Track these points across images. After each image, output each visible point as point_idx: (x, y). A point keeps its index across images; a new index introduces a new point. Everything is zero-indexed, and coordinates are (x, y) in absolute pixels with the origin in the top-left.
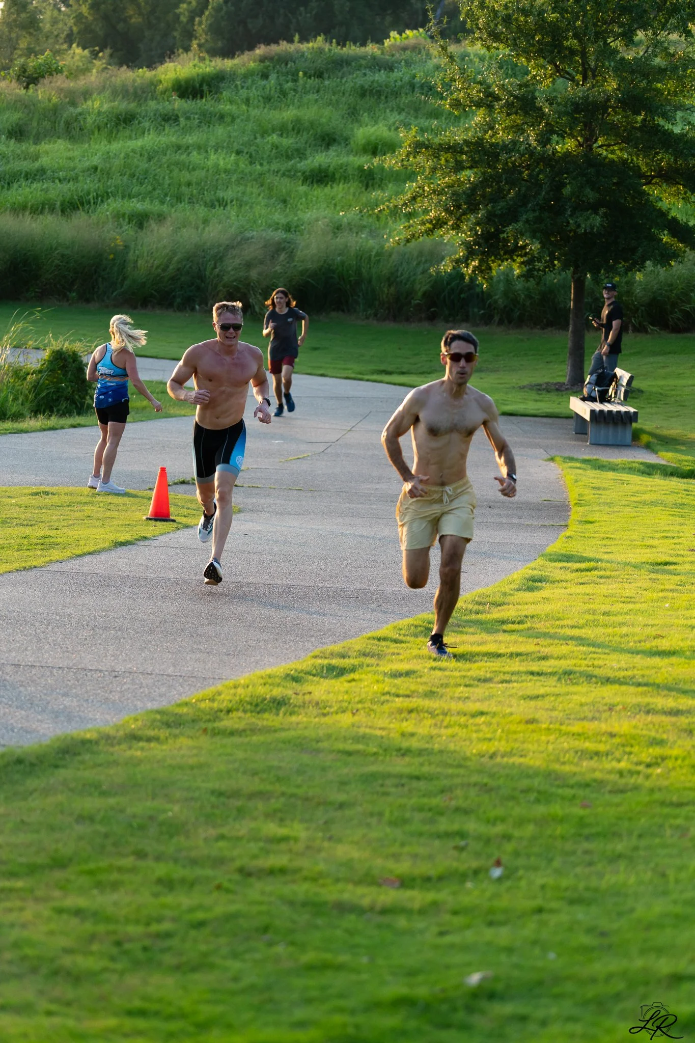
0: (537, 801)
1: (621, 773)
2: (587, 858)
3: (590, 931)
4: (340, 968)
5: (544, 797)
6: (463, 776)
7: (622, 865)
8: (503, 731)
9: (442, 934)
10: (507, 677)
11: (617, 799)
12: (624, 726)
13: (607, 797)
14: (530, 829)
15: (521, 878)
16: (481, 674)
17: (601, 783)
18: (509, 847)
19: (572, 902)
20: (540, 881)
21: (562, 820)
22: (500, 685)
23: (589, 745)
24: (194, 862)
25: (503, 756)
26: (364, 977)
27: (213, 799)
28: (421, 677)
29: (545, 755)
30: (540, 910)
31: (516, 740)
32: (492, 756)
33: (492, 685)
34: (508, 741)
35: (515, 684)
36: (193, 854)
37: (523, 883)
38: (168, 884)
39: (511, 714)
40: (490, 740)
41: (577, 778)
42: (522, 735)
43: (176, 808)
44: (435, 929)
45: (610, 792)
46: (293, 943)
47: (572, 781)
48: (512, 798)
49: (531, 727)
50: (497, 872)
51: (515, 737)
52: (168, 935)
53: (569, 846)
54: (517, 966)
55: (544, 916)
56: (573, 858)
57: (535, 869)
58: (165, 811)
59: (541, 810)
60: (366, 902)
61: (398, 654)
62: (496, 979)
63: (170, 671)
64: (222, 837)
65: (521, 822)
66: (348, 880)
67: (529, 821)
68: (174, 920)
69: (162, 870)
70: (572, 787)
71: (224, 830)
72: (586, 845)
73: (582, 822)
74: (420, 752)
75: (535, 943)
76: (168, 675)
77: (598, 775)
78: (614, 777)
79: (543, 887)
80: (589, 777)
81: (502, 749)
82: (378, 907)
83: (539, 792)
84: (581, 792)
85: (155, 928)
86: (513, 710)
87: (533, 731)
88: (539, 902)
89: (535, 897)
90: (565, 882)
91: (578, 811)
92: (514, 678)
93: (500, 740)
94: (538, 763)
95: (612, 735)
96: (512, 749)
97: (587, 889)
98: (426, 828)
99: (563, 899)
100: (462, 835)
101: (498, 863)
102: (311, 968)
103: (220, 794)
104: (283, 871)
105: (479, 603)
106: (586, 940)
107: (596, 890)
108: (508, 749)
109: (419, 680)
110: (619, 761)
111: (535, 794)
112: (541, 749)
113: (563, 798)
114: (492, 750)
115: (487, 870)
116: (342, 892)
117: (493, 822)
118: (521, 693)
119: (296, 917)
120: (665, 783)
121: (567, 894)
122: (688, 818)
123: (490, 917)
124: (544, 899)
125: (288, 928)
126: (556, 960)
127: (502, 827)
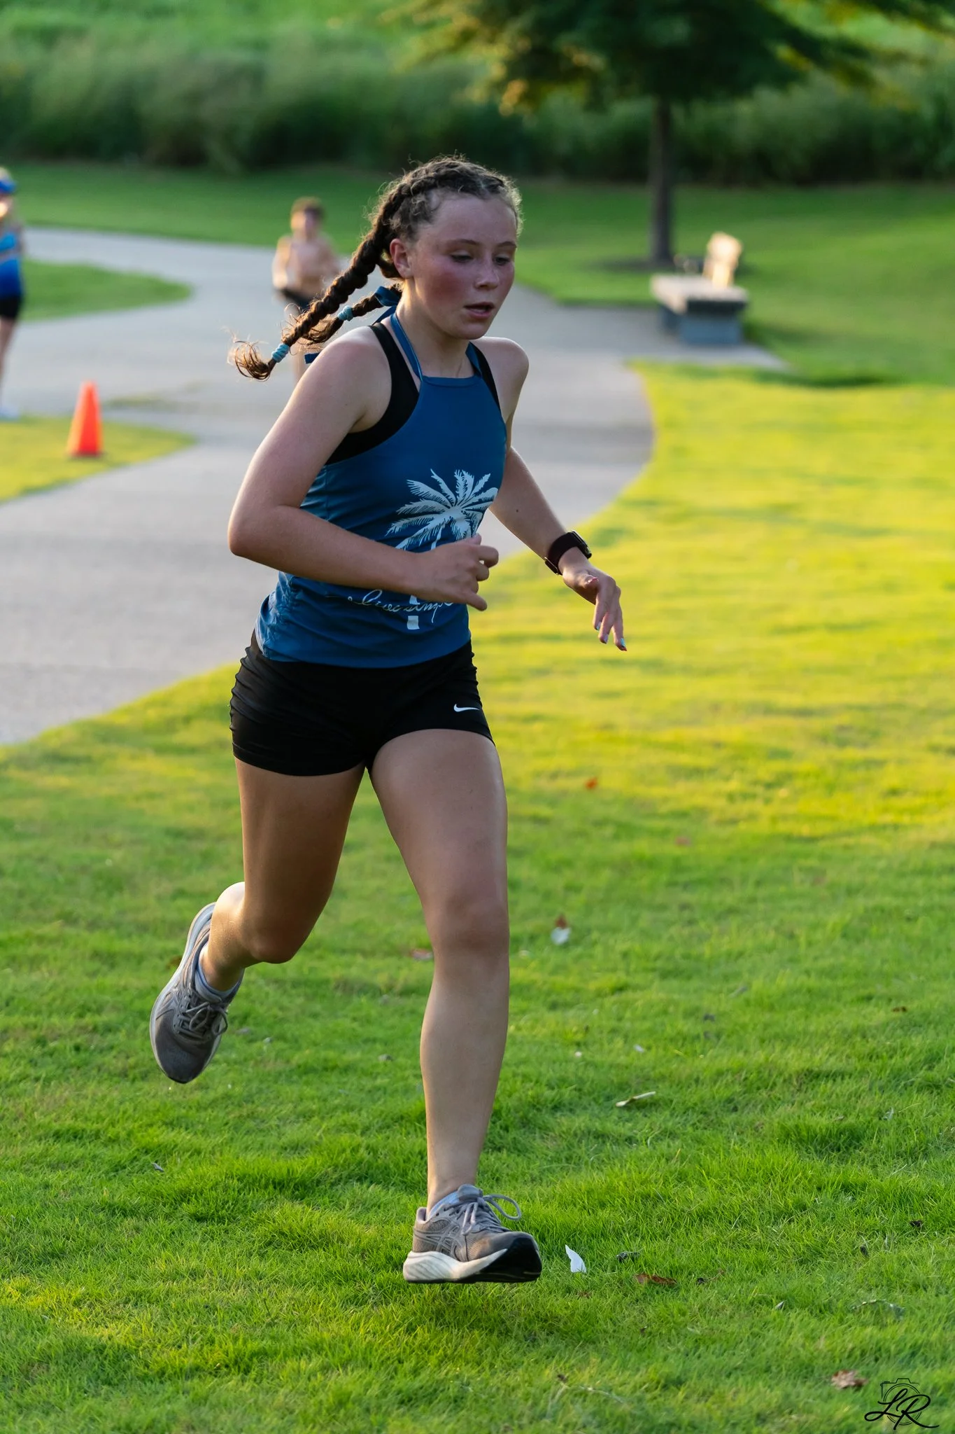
0: (616, 837)
1: (731, 797)
2: (686, 914)
3: (690, 1014)
4: (347, 1069)
5: (625, 830)
7: (734, 922)
8: (568, 742)
10: (572, 667)
11: (726, 832)
12: (734, 732)
13: (714, 829)
14: (606, 876)
15: (595, 943)
16: (535, 663)
17: (702, 812)
18: (577, 900)
19: (665, 975)
20: (621, 947)
21: (650, 864)
22: (563, 679)
23: (685, 759)
24: (143, 928)
25: (567, 777)
26: (379, 1082)
27: (168, 842)
29: (626, 773)
30: (620, 989)
31: (587, 754)
32: (554, 776)
33: (551, 679)
34: (573, 755)
35: (583, 677)
36: (142, 917)
37: (598, 950)
38: (109, 960)
39: (578, 718)
40: (549, 754)
41: (671, 806)
42: (594, 747)
43: (118, 855)
45: (717, 823)
46: (282, 1038)
47: (664, 809)
48: (581, 834)
49: (605, 734)
50: (562, 936)
51: (584, 749)
52: (109, 1029)
53: (659, 899)
54: (588, 1064)
55: (628, 995)
56: (666, 915)
57: (615, 930)
58: (102, 859)
59: (621, 849)
60: (381, 980)
62: (563, 1081)
63: (106, 664)
64: (180, 893)
65: (595, 866)
66: (354, 951)
67: (604, 865)
68: (115, 1008)
69: (97, 940)
70: (663, 817)
71: (184, 884)
72: (687, 897)
73: (678, 866)
75: (614, 1031)
76: (103, 671)
77: (699, 800)
78: (721, 803)
79: (625, 955)
80: (686, 804)
81: (566, 766)
82: (399, 986)
83: (618, 824)
84: (676, 825)
85: (89, 1019)
86: (580, 712)
87: (609, 740)
88: (620, 977)
89: (614, 970)
90: (655, 948)
91: (670, 849)
92: (580, 668)
93: (563, 755)
94: (616, 785)
95: (718, 745)
96: (581, 766)
97: (686, 957)
99: (654, 970)
101: (562, 923)
102: (306, 1070)
103: (177, 834)
106: (686, 1026)
107: (699, 958)
108: (573, 766)
110: (727, 779)
111: (613, 828)
112: (621, 765)
113: (652, 833)
114: (554, 767)
115: (548, 933)
116: (349, 966)
117: (556, 867)
118: (590, 689)
119: (285, 1001)
120: (791, 809)
121: (659, 964)
122: (824, 857)
123: (553, 997)
124: (628, 973)
125: (275, 1017)
126: (644, 1054)
127: (568, 875)
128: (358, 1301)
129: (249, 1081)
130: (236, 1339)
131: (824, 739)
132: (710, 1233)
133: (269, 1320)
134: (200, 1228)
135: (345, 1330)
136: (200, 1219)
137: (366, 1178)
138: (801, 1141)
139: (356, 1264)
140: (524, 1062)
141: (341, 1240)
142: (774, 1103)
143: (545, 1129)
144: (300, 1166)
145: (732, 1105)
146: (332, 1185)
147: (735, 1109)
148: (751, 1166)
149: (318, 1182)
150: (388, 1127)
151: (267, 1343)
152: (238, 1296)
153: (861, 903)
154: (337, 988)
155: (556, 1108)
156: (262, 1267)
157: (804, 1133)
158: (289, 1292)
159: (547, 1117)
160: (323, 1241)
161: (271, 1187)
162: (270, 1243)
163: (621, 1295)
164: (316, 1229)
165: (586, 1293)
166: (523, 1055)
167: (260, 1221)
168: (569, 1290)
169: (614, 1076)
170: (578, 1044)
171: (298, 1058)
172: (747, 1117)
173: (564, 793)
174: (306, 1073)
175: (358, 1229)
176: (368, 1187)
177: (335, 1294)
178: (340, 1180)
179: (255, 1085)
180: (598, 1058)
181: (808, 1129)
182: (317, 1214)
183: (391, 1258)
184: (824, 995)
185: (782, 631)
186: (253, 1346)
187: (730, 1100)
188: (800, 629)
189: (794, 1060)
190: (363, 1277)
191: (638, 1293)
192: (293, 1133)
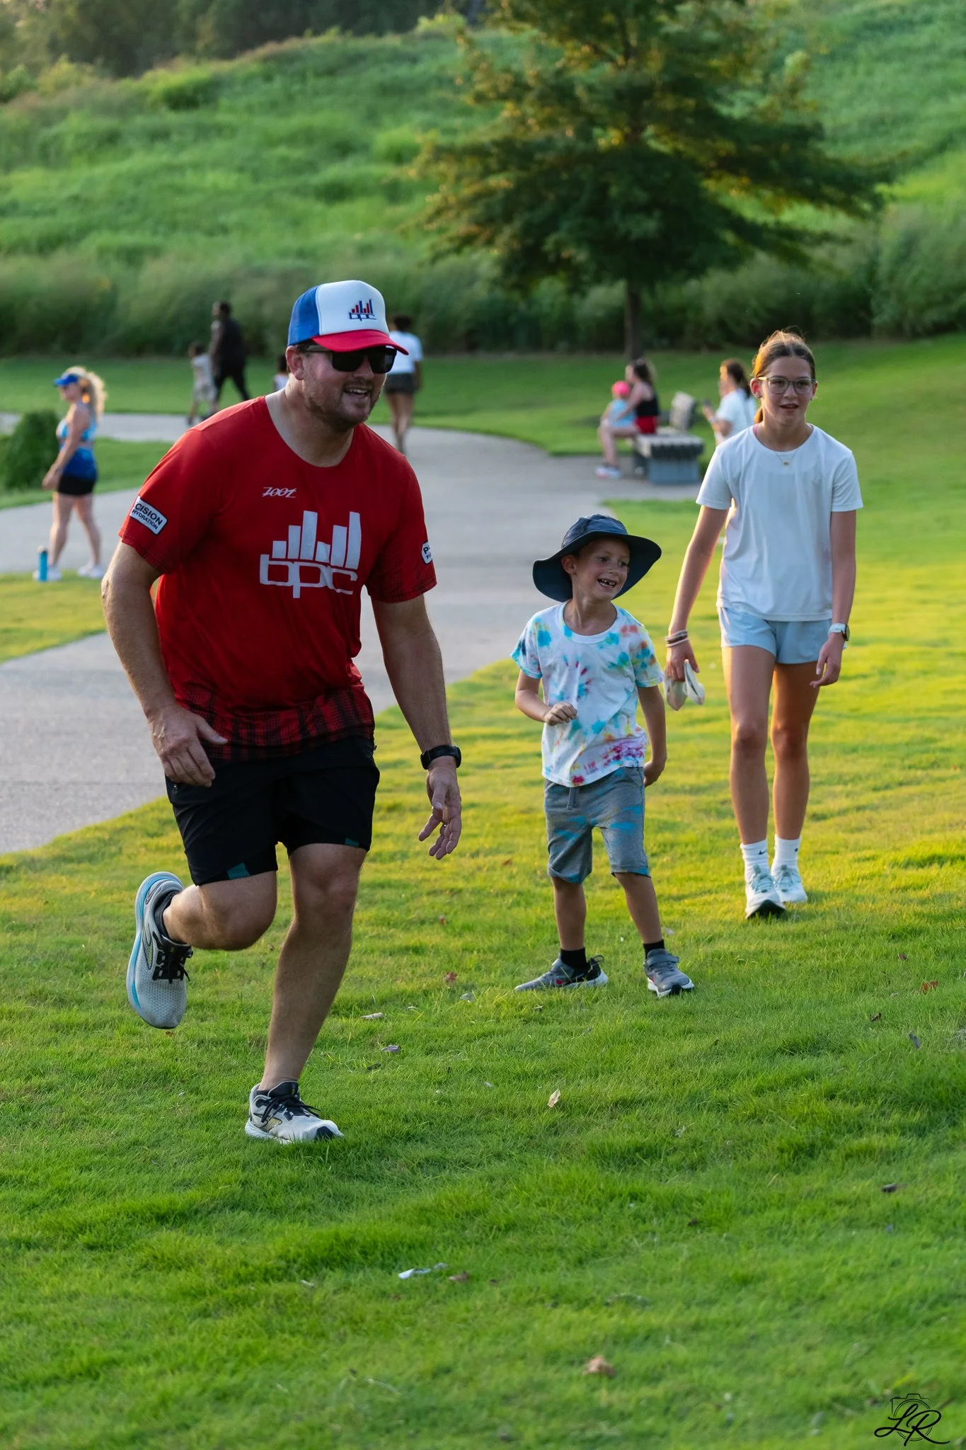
6: (436, 880)
8: (492, 825)
9: (370, 1069)
10: (510, 762)
13: (599, 893)
14: (497, 939)
16: (481, 760)
19: (526, 1022)
22: (500, 772)
25: (486, 856)
28: (411, 767)
29: (536, 851)
30: (485, 1035)
31: (506, 834)
32: (475, 854)
33: (490, 771)
34: (495, 836)
35: (518, 770)
39: (506, 804)
40: (475, 836)
42: (513, 828)
44: (364, 1064)
45: (604, 888)
49: (524, 817)
51: (504, 830)
52: (50, 1089)
54: (442, 1101)
55: (490, 1042)
58: (78, 944)
59: (520, 914)
61: (390, 742)
62: (418, 1116)
63: (122, 778)
65: (491, 929)
67: (500, 928)
74: (392, 857)
76: (119, 784)
79: (498, 1006)
81: (487, 846)
83: (520, 893)
85: (35, 1081)
86: (508, 799)
87: (528, 822)
88: (490, 1025)
89: (487, 1018)
92: (518, 761)
93: (487, 836)
94: (524, 860)
96: (500, 844)
98: (380, 943)
100: (417, 950)
102: (208, 1116)
104: (201, 1005)
105: (495, 677)
108: (495, 846)
109: (409, 771)
111: (515, 896)
112: (532, 842)
114: (477, 847)
117: (460, 932)
118: (521, 779)
119: (205, 1059)
120: (667, 873)
121: (524, 1011)
122: (684, 913)
123: (432, 1043)
124: (498, 1020)
125: (192, 1071)
126: (491, 1090)
127: (468, 938)
128: (205, 1313)
129: (159, 1129)
130: (92, 1350)
131: (707, 812)
132: (512, 1240)
133: (123, 1333)
134: (89, 1256)
135: (184, 1338)
136: (91, 1247)
137: (239, 1205)
138: (605, 1157)
139: (209, 1281)
140: (389, 1102)
141: (201, 1261)
142: (588, 1126)
143: (396, 1156)
144: (181, 1199)
145: (554, 1129)
146: (209, 1213)
147: (556, 1133)
148: (557, 1181)
149: (196, 1212)
150: (266, 1161)
151: (117, 1353)
152: (103, 1313)
153: (702, 951)
154: (250, 1044)
155: (409, 1137)
156: (132, 1289)
157: (607, 1150)
158: (148, 1308)
159: (397, 1148)
160: (186, 1263)
161: (154, 1221)
162: (145, 1266)
163: (426, 1297)
164: (182, 1253)
165: (397, 1297)
166: (392, 1094)
167: (140, 1248)
168: (384, 1294)
169: (461, 1110)
170: (440, 1083)
171: (205, 1106)
172: (563, 1139)
173: (479, 869)
174: (207, 1120)
175: (219, 1250)
176: (239, 1214)
177: (187, 1307)
178: (215, 1209)
179: (162, 1133)
180: (453, 1095)
181: (611, 1146)
182: (187, 1239)
183: (239, 1275)
184: (652, 1031)
185: (693, 722)
186: (105, 1355)
187: (554, 1125)
188: (708, 720)
189: (611, 1089)
190: (211, 1293)
191: (439, 1296)
192: (184, 1171)
